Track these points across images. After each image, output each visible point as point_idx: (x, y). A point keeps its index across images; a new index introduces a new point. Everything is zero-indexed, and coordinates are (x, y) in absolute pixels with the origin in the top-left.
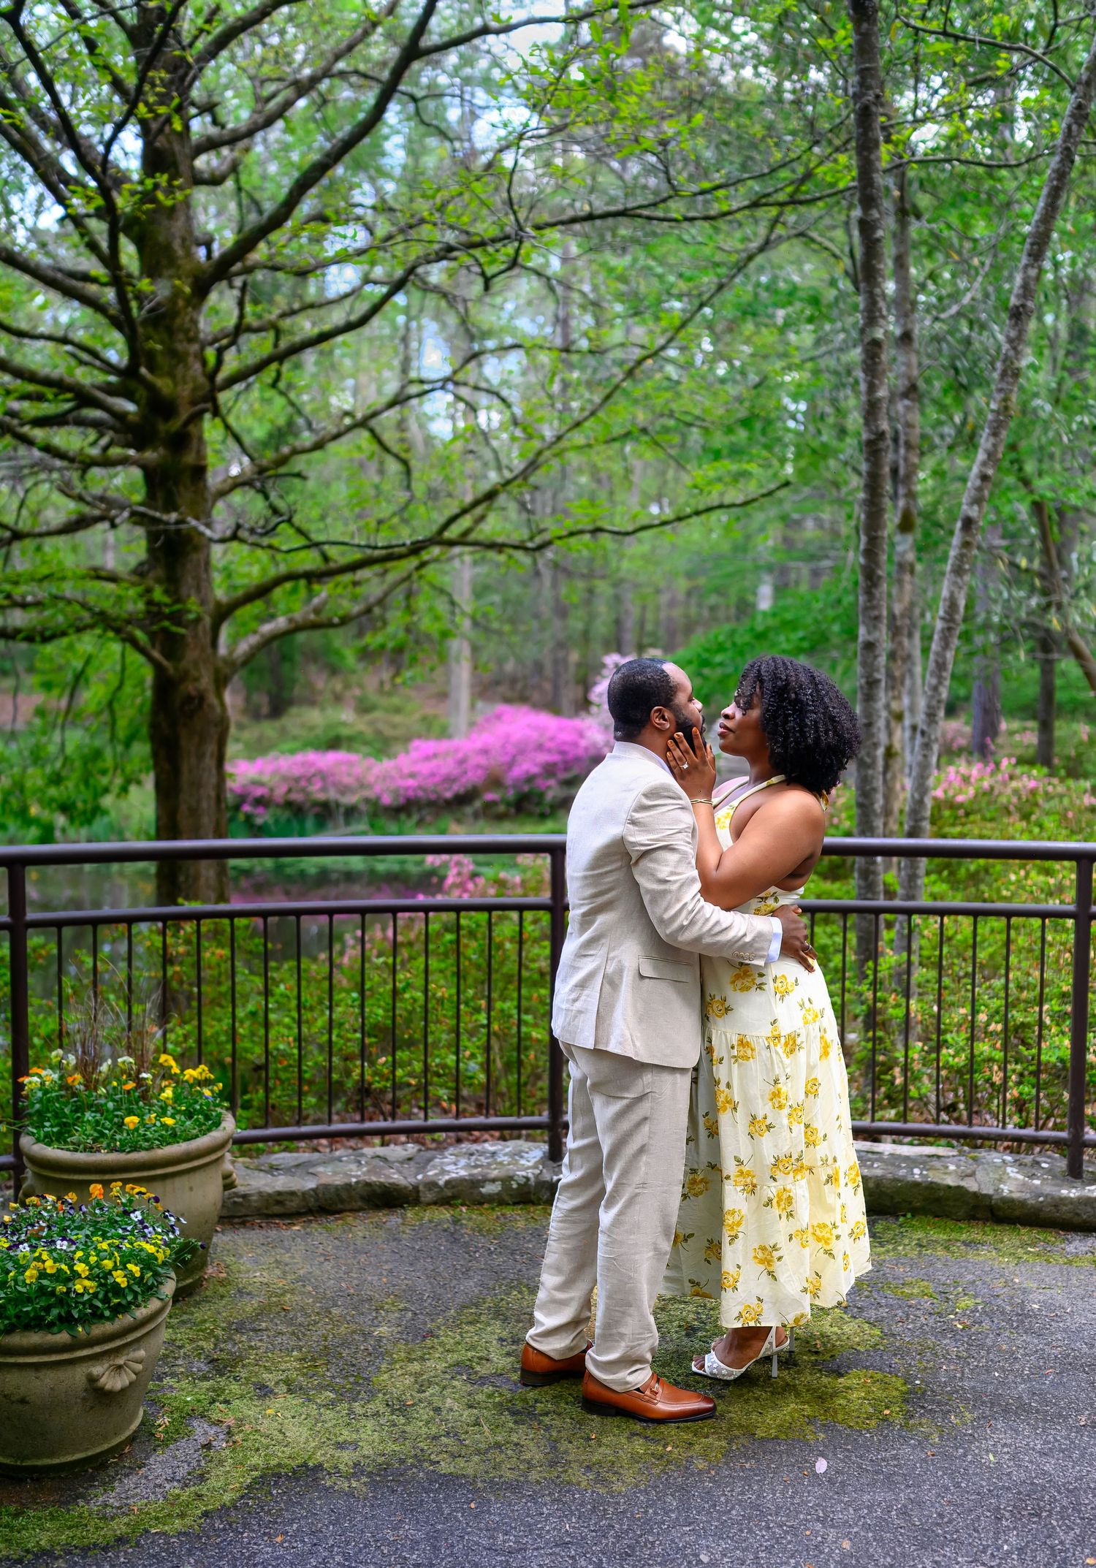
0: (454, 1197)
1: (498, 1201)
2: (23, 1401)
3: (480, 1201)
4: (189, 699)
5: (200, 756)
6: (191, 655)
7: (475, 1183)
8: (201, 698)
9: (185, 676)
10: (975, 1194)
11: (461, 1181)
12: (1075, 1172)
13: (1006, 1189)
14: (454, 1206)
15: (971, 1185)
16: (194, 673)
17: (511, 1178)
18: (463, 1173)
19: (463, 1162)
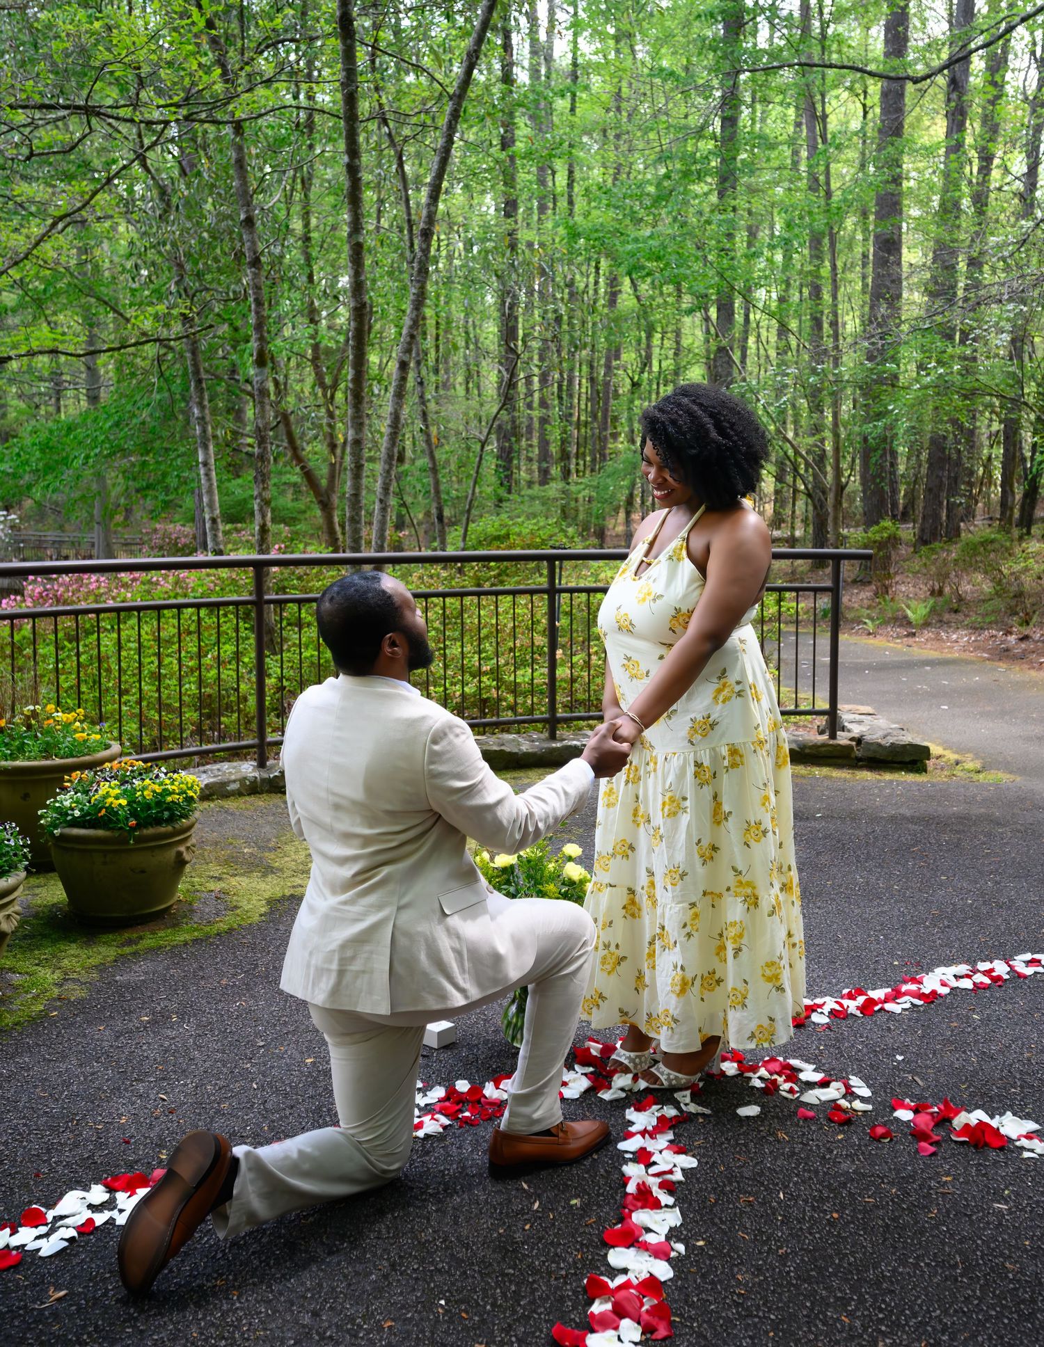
0: (211, 795)
1: (239, 793)
2: (143, 872)
3: (227, 795)
7: (224, 784)
10: (510, 753)
11: (214, 784)
12: (553, 737)
13: (522, 749)
14: (213, 800)
17: (245, 778)
18: (212, 780)
19: (204, 776)
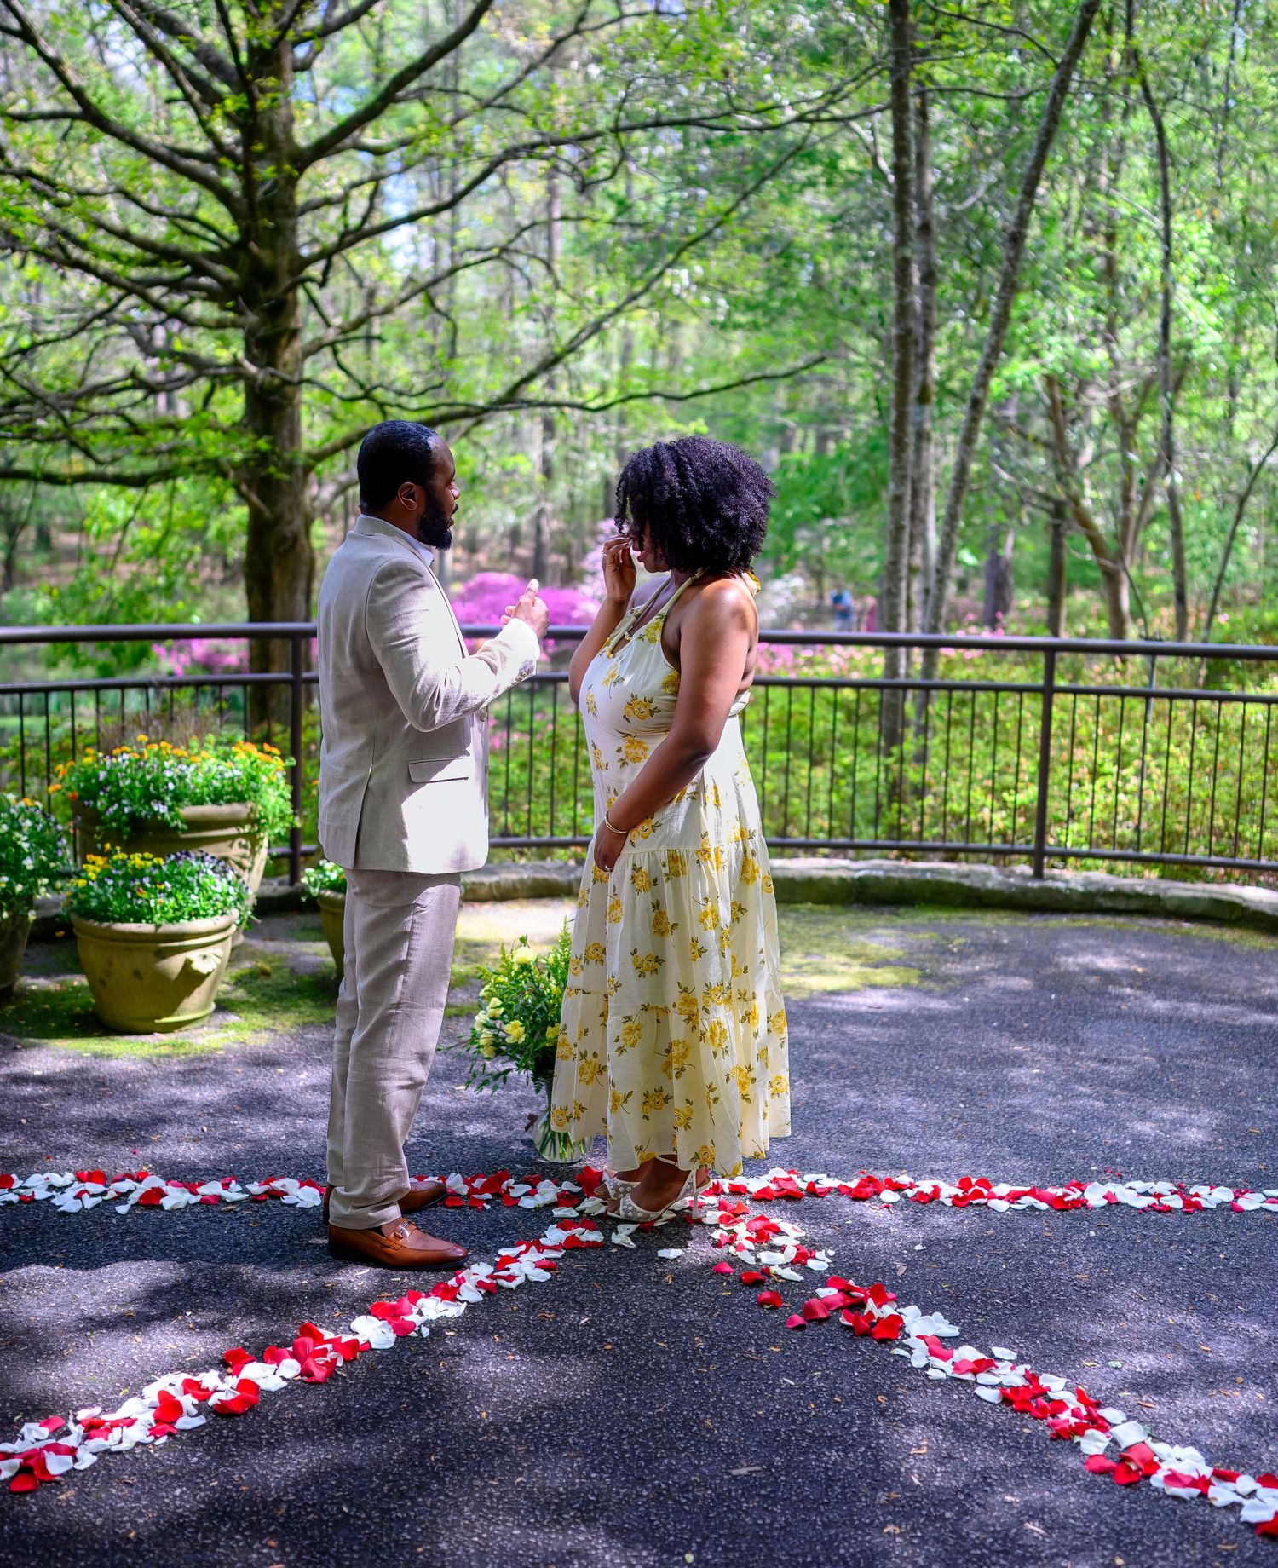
4: (284, 539)
5: (293, 592)
6: (286, 501)
8: (295, 539)
9: (278, 519)
13: (990, 884)
15: (966, 882)
16: (288, 516)
